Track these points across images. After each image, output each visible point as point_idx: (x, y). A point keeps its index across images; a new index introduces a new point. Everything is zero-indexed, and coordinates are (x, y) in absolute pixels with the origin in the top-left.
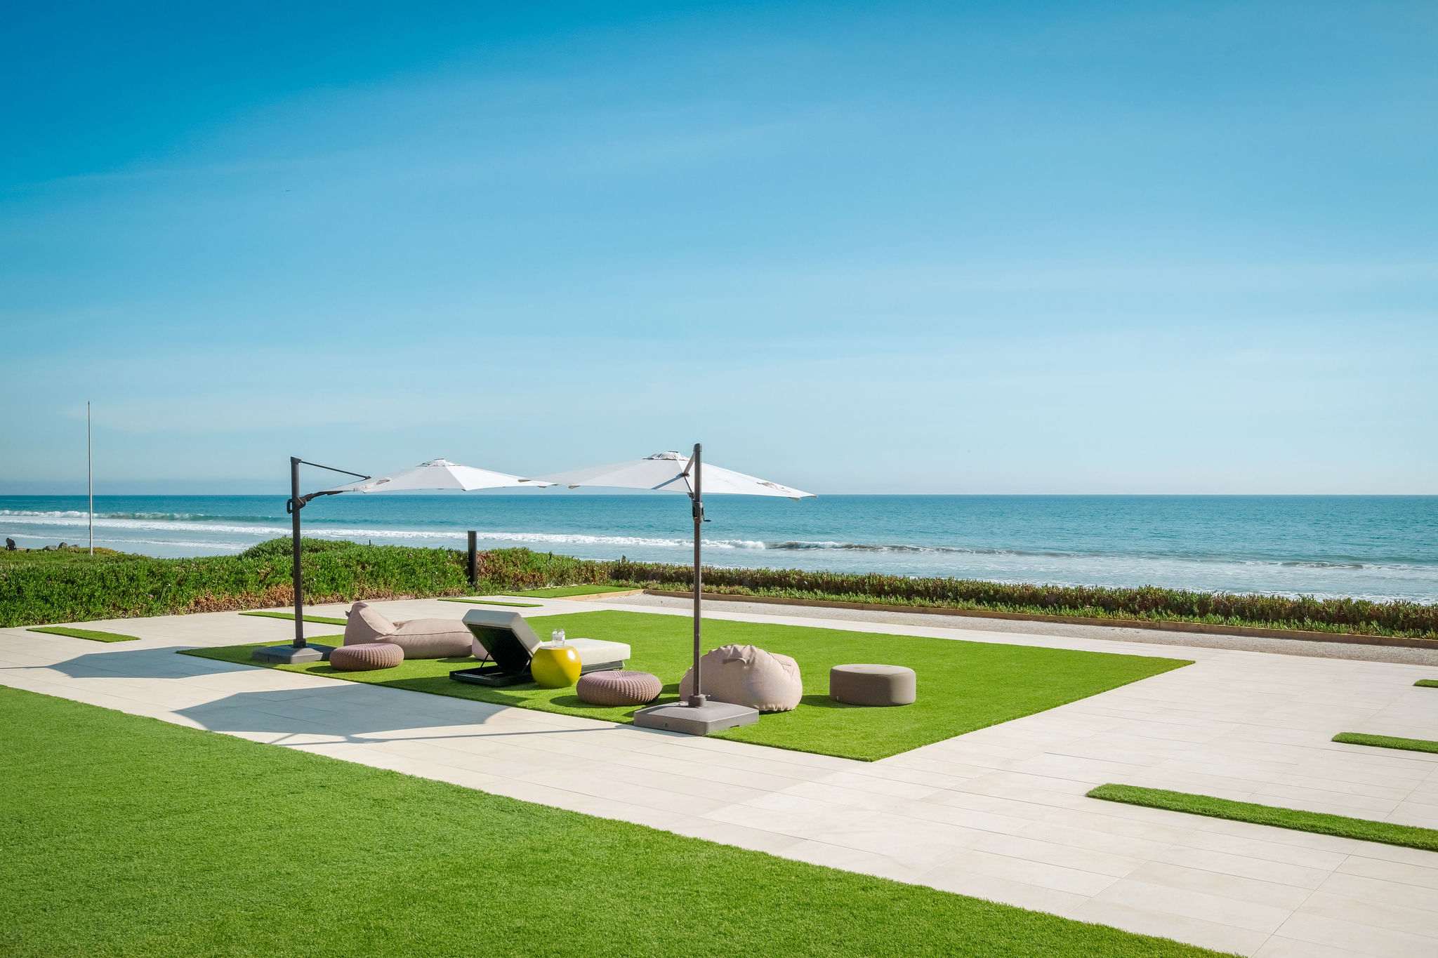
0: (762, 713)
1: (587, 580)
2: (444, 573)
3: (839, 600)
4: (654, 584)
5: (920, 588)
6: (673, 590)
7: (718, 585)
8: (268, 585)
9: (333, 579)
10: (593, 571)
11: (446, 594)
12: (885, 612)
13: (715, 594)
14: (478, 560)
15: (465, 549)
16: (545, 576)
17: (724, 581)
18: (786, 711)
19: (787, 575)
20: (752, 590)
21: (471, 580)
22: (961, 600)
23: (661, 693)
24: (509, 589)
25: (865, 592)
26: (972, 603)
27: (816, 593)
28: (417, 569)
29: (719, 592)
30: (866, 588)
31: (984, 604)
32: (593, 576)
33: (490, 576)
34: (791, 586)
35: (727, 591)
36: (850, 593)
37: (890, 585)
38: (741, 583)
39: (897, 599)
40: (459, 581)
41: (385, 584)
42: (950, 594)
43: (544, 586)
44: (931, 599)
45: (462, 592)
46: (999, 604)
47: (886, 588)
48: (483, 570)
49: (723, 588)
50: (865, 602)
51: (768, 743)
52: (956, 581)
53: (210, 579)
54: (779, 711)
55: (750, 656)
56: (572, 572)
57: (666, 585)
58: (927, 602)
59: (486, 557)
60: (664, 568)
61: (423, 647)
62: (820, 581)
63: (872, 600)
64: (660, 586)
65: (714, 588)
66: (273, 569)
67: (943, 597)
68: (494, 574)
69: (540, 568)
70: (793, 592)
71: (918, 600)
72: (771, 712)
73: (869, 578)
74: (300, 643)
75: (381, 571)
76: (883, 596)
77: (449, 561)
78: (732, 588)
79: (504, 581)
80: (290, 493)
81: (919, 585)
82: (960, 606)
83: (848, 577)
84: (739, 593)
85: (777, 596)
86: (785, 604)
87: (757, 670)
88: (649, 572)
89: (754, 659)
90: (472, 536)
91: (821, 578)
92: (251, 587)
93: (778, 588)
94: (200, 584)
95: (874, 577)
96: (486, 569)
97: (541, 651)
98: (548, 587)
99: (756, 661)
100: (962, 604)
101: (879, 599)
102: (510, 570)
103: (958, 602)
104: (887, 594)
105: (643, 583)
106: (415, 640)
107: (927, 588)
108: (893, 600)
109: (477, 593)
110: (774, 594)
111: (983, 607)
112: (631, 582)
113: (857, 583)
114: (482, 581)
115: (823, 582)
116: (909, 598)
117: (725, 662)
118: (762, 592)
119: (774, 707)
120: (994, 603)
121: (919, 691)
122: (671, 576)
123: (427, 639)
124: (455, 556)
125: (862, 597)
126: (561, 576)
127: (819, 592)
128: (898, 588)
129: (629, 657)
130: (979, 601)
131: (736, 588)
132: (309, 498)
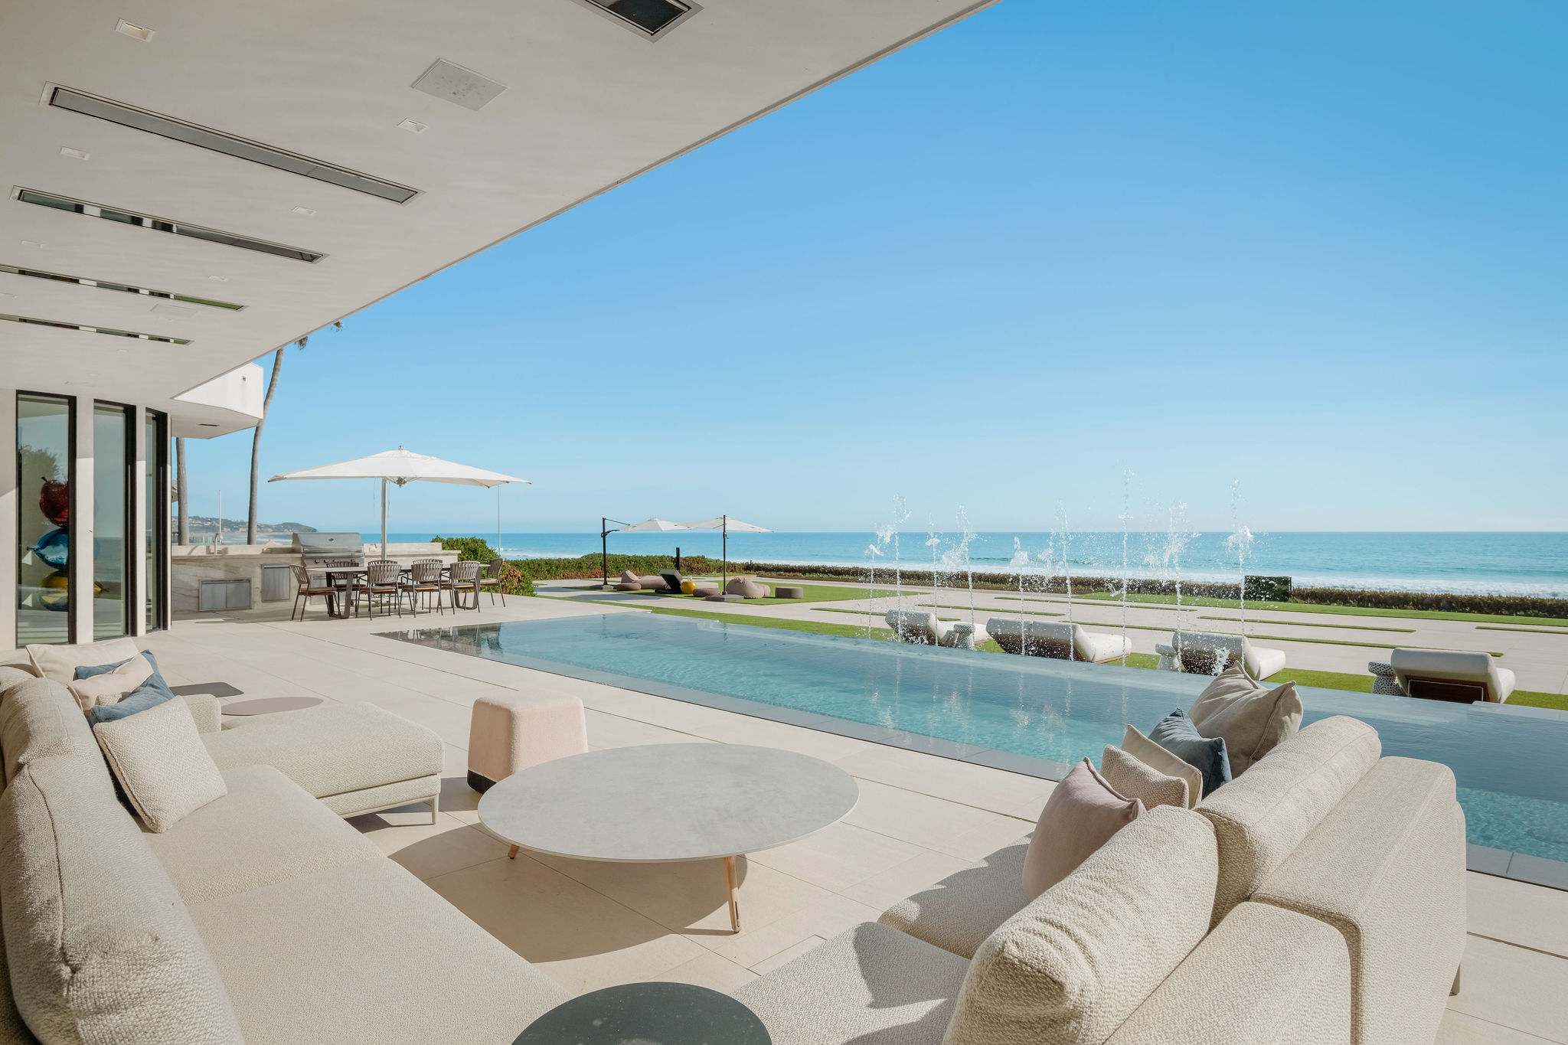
1: (732, 571)
4: (763, 572)
9: (617, 567)
14: (680, 561)
15: (675, 556)
16: (712, 568)
24: (695, 574)
41: (640, 568)
53: (568, 567)
59: (685, 559)
61: (648, 585)
65: (788, 574)
79: (692, 570)
80: (602, 531)
92: (585, 570)
94: (565, 568)
97: (684, 582)
106: (645, 583)
118: (807, 575)
123: (649, 583)
132: (609, 532)
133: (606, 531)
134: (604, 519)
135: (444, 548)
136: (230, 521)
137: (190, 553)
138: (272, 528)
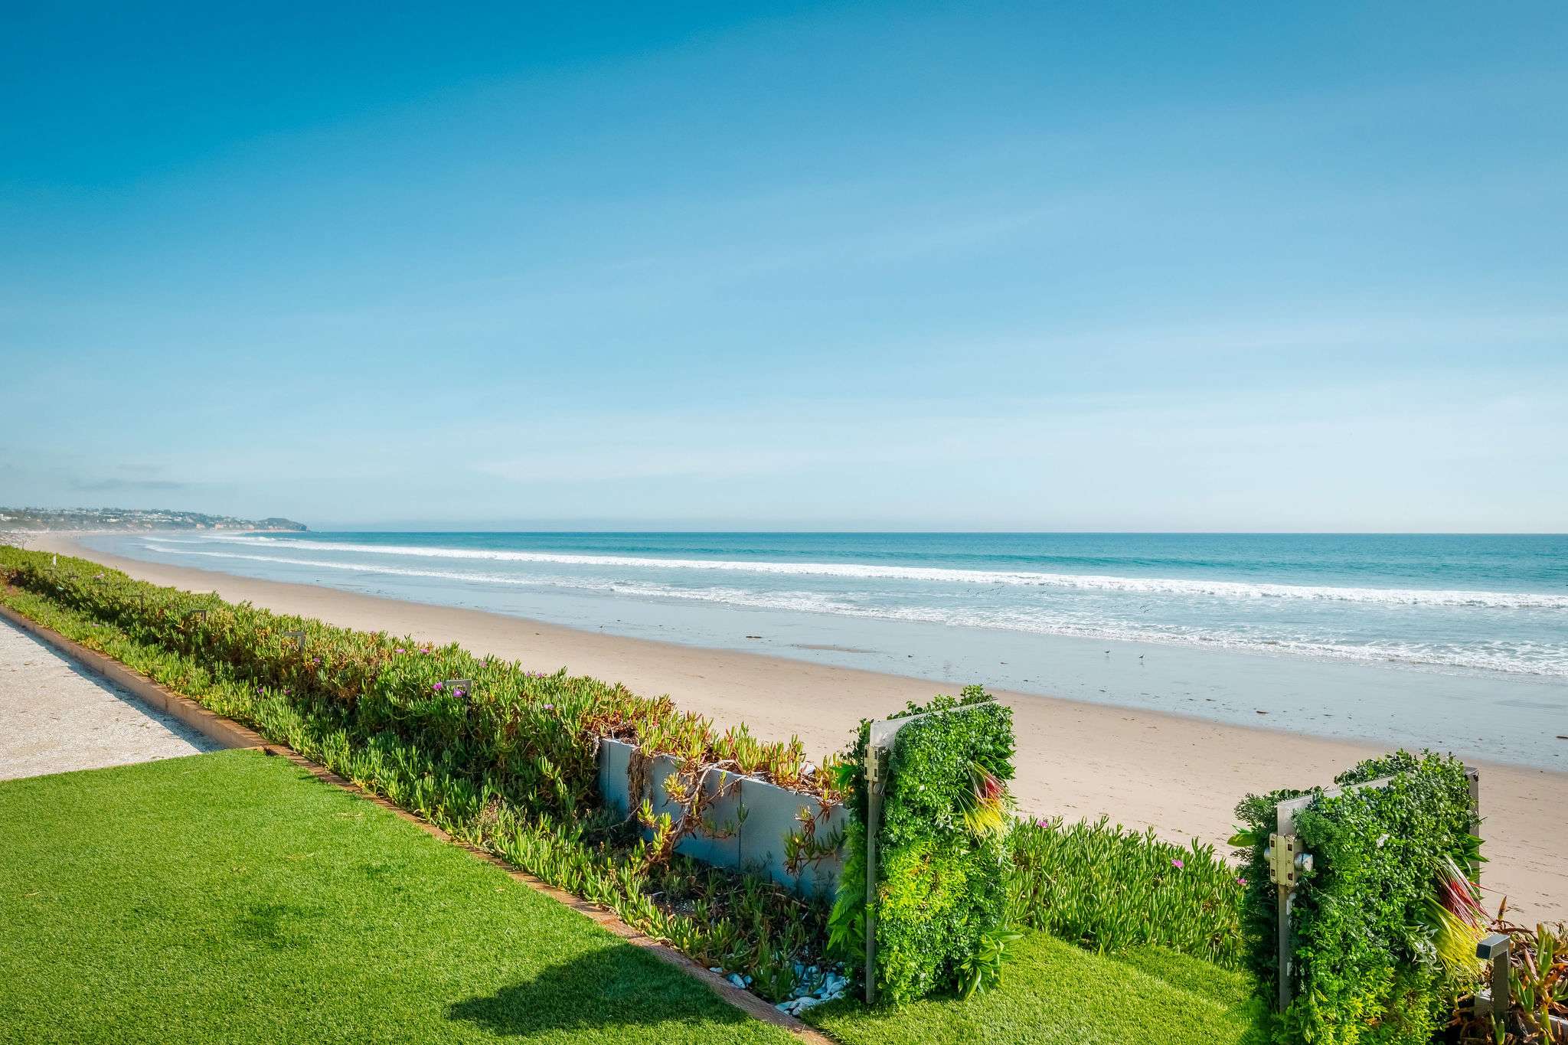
138: (254, 525)
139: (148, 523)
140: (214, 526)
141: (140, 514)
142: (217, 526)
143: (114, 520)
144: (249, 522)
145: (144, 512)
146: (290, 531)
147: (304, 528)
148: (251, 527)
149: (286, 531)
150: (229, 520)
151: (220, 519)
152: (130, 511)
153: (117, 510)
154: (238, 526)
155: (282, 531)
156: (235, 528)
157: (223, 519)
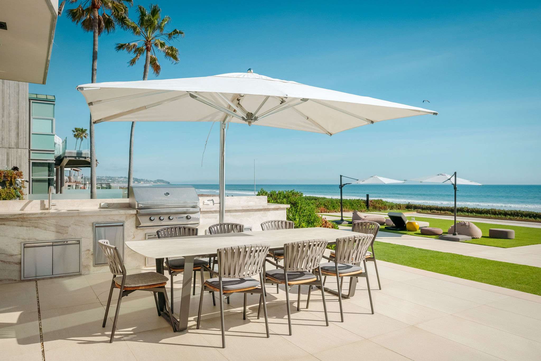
0: (472, 238)
1: (399, 209)
2: (360, 205)
3: (481, 216)
5: (509, 213)
6: (426, 212)
7: (440, 211)
8: (319, 207)
9: (333, 206)
10: (400, 206)
11: (361, 211)
12: (497, 220)
13: (440, 213)
14: (369, 202)
15: (366, 199)
16: (387, 207)
17: (442, 210)
18: (478, 238)
19: (463, 208)
20: (452, 213)
21: (368, 208)
22: (524, 217)
23: (442, 233)
24: (378, 211)
25: (490, 214)
26: (528, 218)
27: (473, 214)
28: (354, 204)
29: (441, 213)
30: (490, 212)
31: (532, 218)
32: (401, 208)
33: (372, 207)
34: (465, 212)
35: (444, 213)
36: (485, 214)
37: (498, 212)
38: (448, 210)
39: (501, 216)
40: (365, 208)
41: (346, 208)
42: (520, 215)
43: (387, 210)
44: (513, 216)
45: (365, 211)
46: (538, 218)
47: (497, 213)
48: (370, 205)
49: (442, 212)
50: (490, 217)
51: (477, 243)
52: (522, 211)
54: (476, 238)
55: (469, 224)
56: (395, 206)
57: (424, 211)
58: (512, 217)
59: (371, 201)
60: (422, 206)
62: (474, 210)
63: (492, 216)
64: (422, 211)
66: (319, 203)
67: (518, 216)
68: (373, 206)
69: (386, 205)
70: (465, 213)
71: (509, 217)
72: (474, 238)
73: (491, 210)
74: (342, 220)
75: (345, 204)
76: (496, 215)
77: (362, 202)
78: (445, 212)
79: (376, 208)
80: (340, 184)
81: (508, 212)
82: (523, 218)
83: (484, 209)
84: (448, 213)
85: (460, 214)
86: (463, 217)
87: (470, 228)
88: (417, 207)
89: (469, 225)
90: (368, 196)
91: (474, 209)
93: (460, 212)
95: (493, 209)
96: (371, 205)
97: (408, 223)
98: (388, 210)
99: (470, 225)
100: (524, 218)
101: (495, 216)
102: (378, 205)
103: (523, 217)
104: (497, 214)
105: (416, 210)
107: (512, 213)
108: (500, 216)
109: (370, 211)
110: (459, 214)
111: (532, 219)
112: (412, 210)
113: (487, 211)
114: (371, 208)
115: (475, 210)
116: (505, 216)
117: (462, 225)
119: (475, 237)
120: (536, 218)
121: (515, 237)
122: (425, 208)
123: (373, 220)
124: (363, 201)
125: (489, 215)
126: (392, 207)
127: (474, 213)
128: (502, 213)
129: (429, 226)
130: (530, 217)
131: (446, 212)
132: (344, 185)
133: (343, 184)
134: (341, 176)
135: (269, 202)
136: (138, 179)
137: (22, 210)
138: (153, 182)
139: (120, 181)
140: (140, 182)
141: (117, 178)
142: (141, 182)
143: (110, 180)
144: (151, 181)
145: (118, 177)
146: (164, 184)
147: (169, 183)
148: (152, 183)
149: (163, 184)
150: (145, 180)
151: (142, 180)
152: (114, 177)
153: (110, 177)
154: (148, 182)
155: (162, 184)
156: (147, 183)
157: (143, 180)
